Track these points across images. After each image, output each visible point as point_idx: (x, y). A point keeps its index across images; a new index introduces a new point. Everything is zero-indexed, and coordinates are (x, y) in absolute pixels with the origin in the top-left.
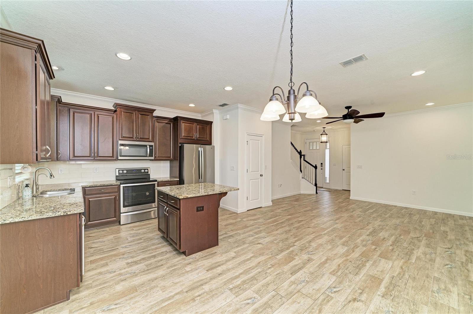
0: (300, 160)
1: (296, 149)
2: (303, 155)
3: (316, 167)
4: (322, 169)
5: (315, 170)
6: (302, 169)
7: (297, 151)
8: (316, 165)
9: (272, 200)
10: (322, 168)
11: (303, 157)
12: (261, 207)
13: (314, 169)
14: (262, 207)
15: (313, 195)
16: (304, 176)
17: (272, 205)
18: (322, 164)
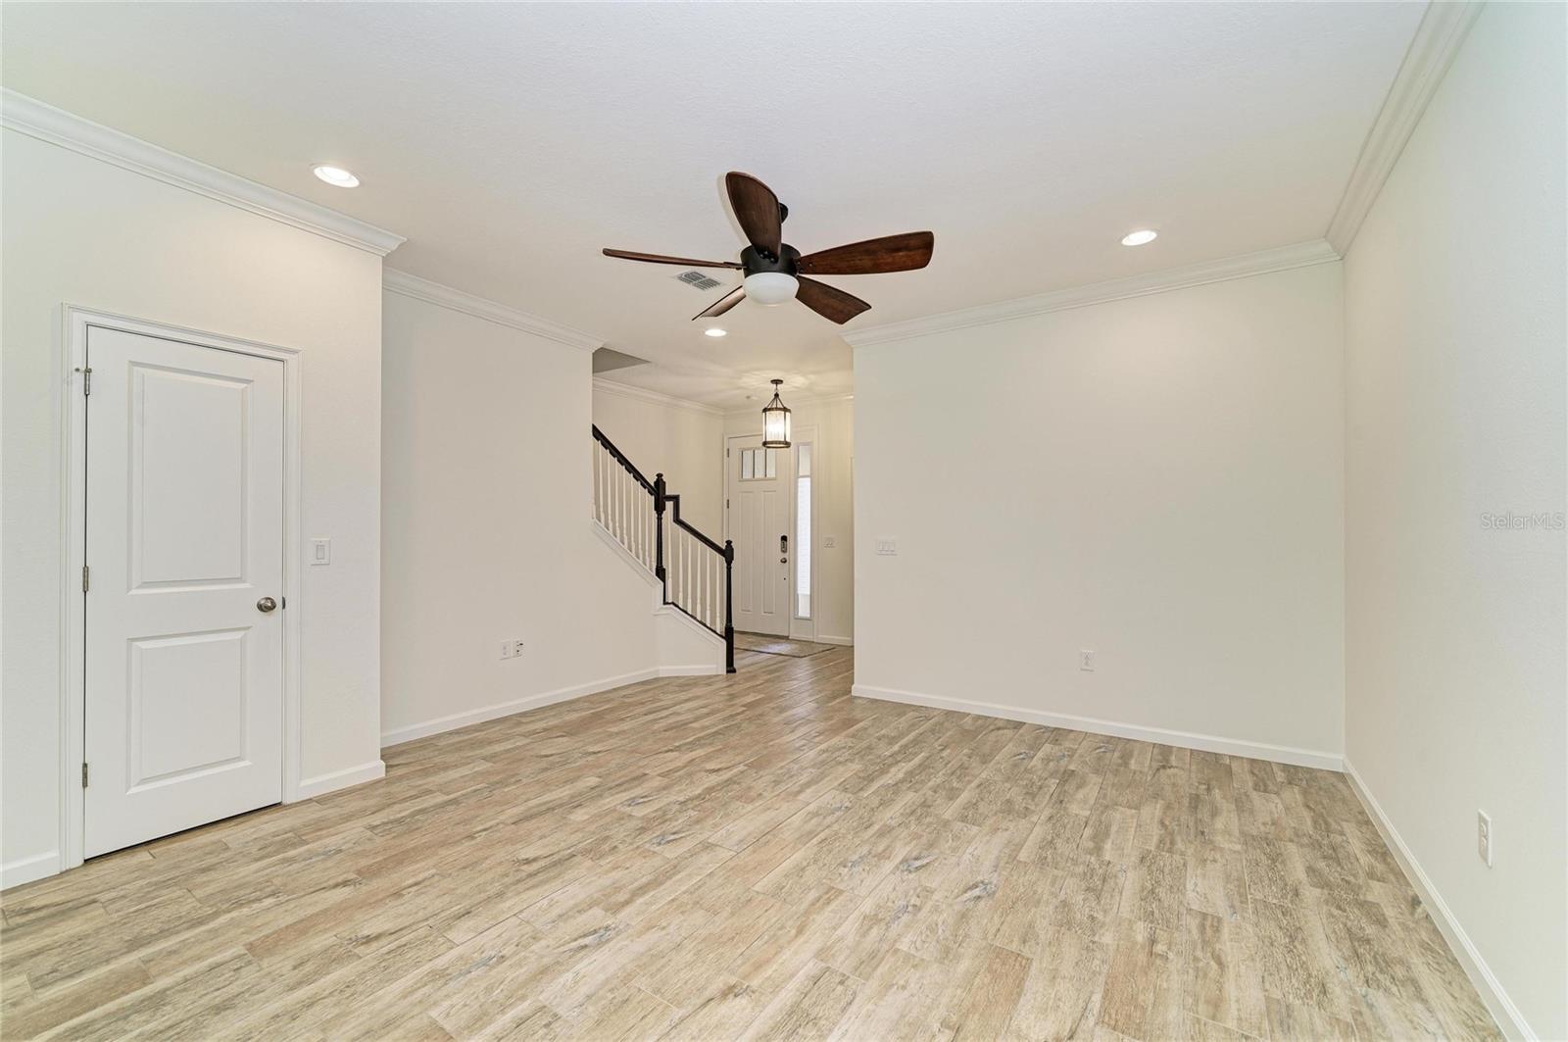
0: (659, 519)
1: (638, 476)
2: (670, 498)
3: (727, 553)
4: (784, 561)
5: (725, 565)
6: (668, 564)
7: (645, 483)
8: (729, 543)
9: (382, 750)
10: (786, 556)
11: (669, 505)
12: (280, 804)
13: (719, 559)
14: (287, 801)
15: (708, 680)
16: (676, 594)
17: (383, 775)
18: (784, 538)
